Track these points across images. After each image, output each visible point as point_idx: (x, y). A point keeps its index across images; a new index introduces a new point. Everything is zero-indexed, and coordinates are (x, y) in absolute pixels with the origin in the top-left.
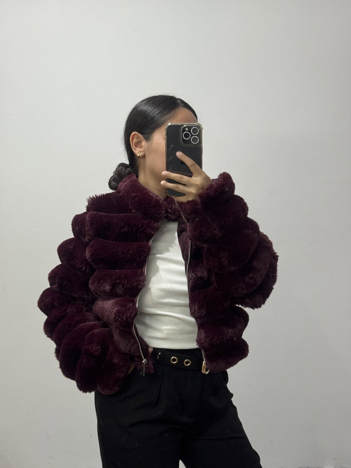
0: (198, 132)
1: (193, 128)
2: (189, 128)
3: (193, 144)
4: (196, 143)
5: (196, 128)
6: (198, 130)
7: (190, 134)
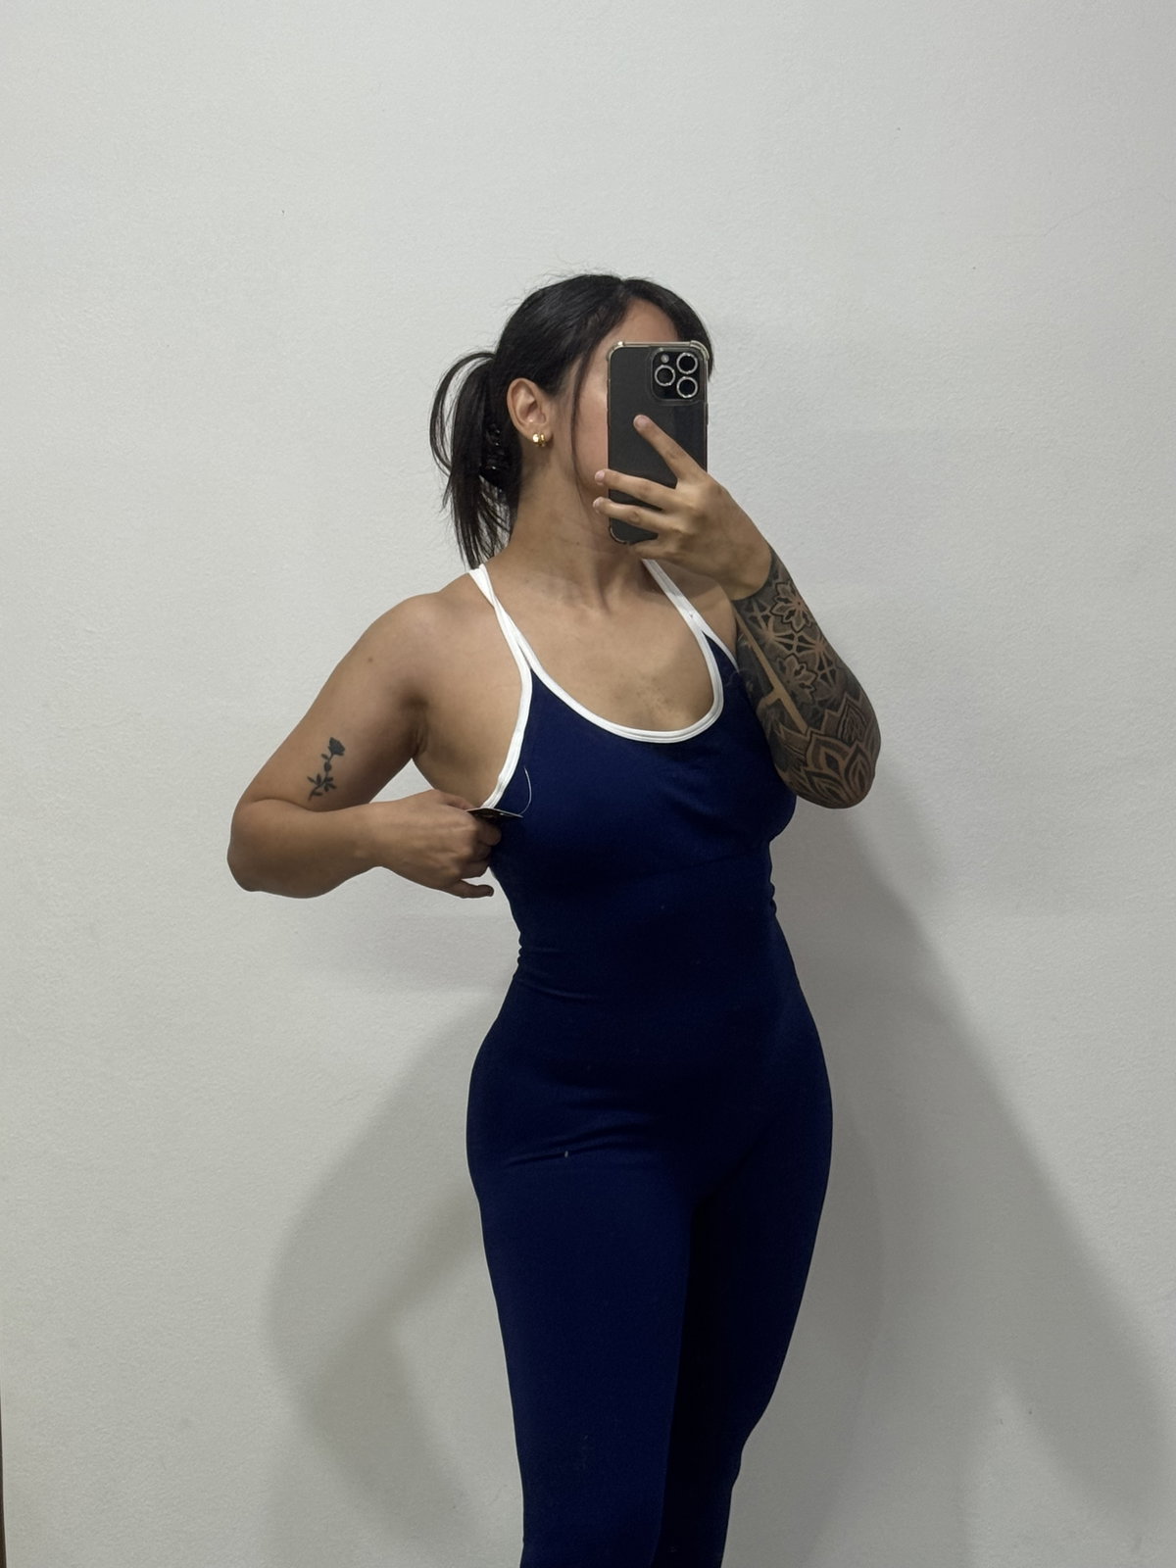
0: (695, 367)
1: (684, 354)
2: (673, 356)
3: (682, 398)
4: (690, 396)
5: (692, 356)
6: (696, 360)
7: (673, 371)
